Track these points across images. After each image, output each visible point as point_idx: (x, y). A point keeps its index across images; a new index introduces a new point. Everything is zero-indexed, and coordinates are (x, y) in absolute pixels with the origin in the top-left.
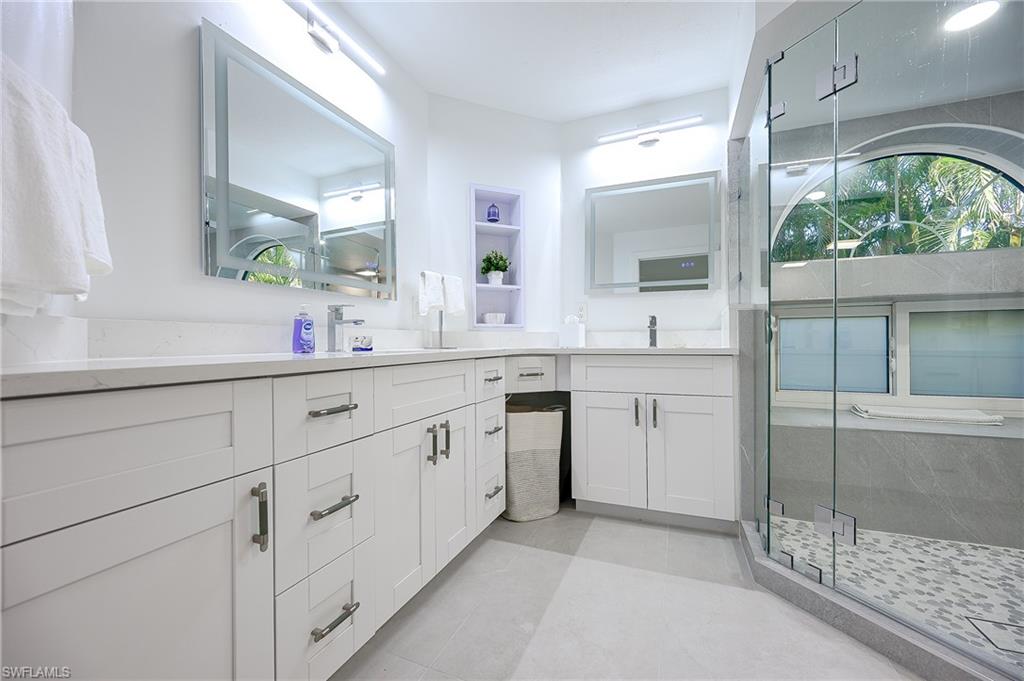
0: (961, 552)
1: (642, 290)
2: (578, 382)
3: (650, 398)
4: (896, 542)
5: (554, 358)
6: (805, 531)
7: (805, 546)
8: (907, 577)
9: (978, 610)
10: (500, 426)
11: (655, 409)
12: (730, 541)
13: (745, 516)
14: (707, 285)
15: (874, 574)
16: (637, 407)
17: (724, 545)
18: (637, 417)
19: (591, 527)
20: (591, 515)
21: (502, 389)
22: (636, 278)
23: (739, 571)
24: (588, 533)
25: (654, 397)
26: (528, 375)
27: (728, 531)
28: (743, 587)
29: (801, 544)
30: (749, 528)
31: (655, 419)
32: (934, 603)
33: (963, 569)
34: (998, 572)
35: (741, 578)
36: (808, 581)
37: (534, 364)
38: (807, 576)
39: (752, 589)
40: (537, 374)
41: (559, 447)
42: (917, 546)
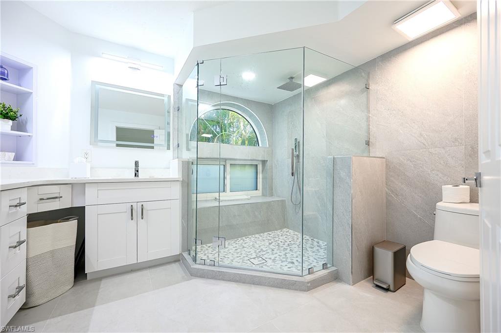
0: (244, 241)
1: (118, 145)
2: (90, 200)
3: (140, 205)
4: (229, 243)
5: (71, 185)
6: (204, 249)
7: (205, 254)
8: (234, 254)
9: (250, 256)
10: (22, 239)
11: (142, 209)
12: (177, 263)
13: (183, 250)
14: (153, 147)
15: (226, 256)
16: (132, 210)
17: (175, 267)
18: (132, 215)
19: (102, 286)
20: (100, 279)
21: (24, 211)
22: (115, 139)
23: (184, 275)
24: (100, 291)
25: (142, 203)
26: (47, 199)
27: (176, 259)
28: (187, 280)
29: (203, 255)
30: (185, 255)
31: (142, 215)
32: (240, 259)
33: (245, 245)
34: (251, 243)
35: (186, 277)
36: (210, 267)
37: (54, 191)
38: (210, 265)
39: (191, 279)
40: (56, 198)
41: (75, 244)
42: (234, 242)
